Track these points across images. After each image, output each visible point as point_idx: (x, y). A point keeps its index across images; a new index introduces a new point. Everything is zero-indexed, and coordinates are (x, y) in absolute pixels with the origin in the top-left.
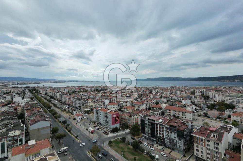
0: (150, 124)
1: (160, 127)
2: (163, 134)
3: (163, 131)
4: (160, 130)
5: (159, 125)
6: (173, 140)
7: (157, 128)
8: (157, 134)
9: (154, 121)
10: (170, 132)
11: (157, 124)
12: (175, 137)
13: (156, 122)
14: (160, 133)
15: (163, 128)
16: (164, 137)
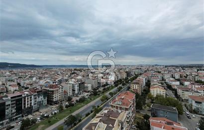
0: (14, 102)
1: (28, 99)
2: (31, 103)
3: (31, 100)
4: (28, 102)
5: (26, 98)
6: (40, 102)
7: (25, 101)
8: (25, 107)
9: (21, 95)
10: (37, 98)
11: (25, 98)
12: (42, 99)
13: (23, 96)
14: (28, 104)
15: (31, 98)
16: (32, 104)
